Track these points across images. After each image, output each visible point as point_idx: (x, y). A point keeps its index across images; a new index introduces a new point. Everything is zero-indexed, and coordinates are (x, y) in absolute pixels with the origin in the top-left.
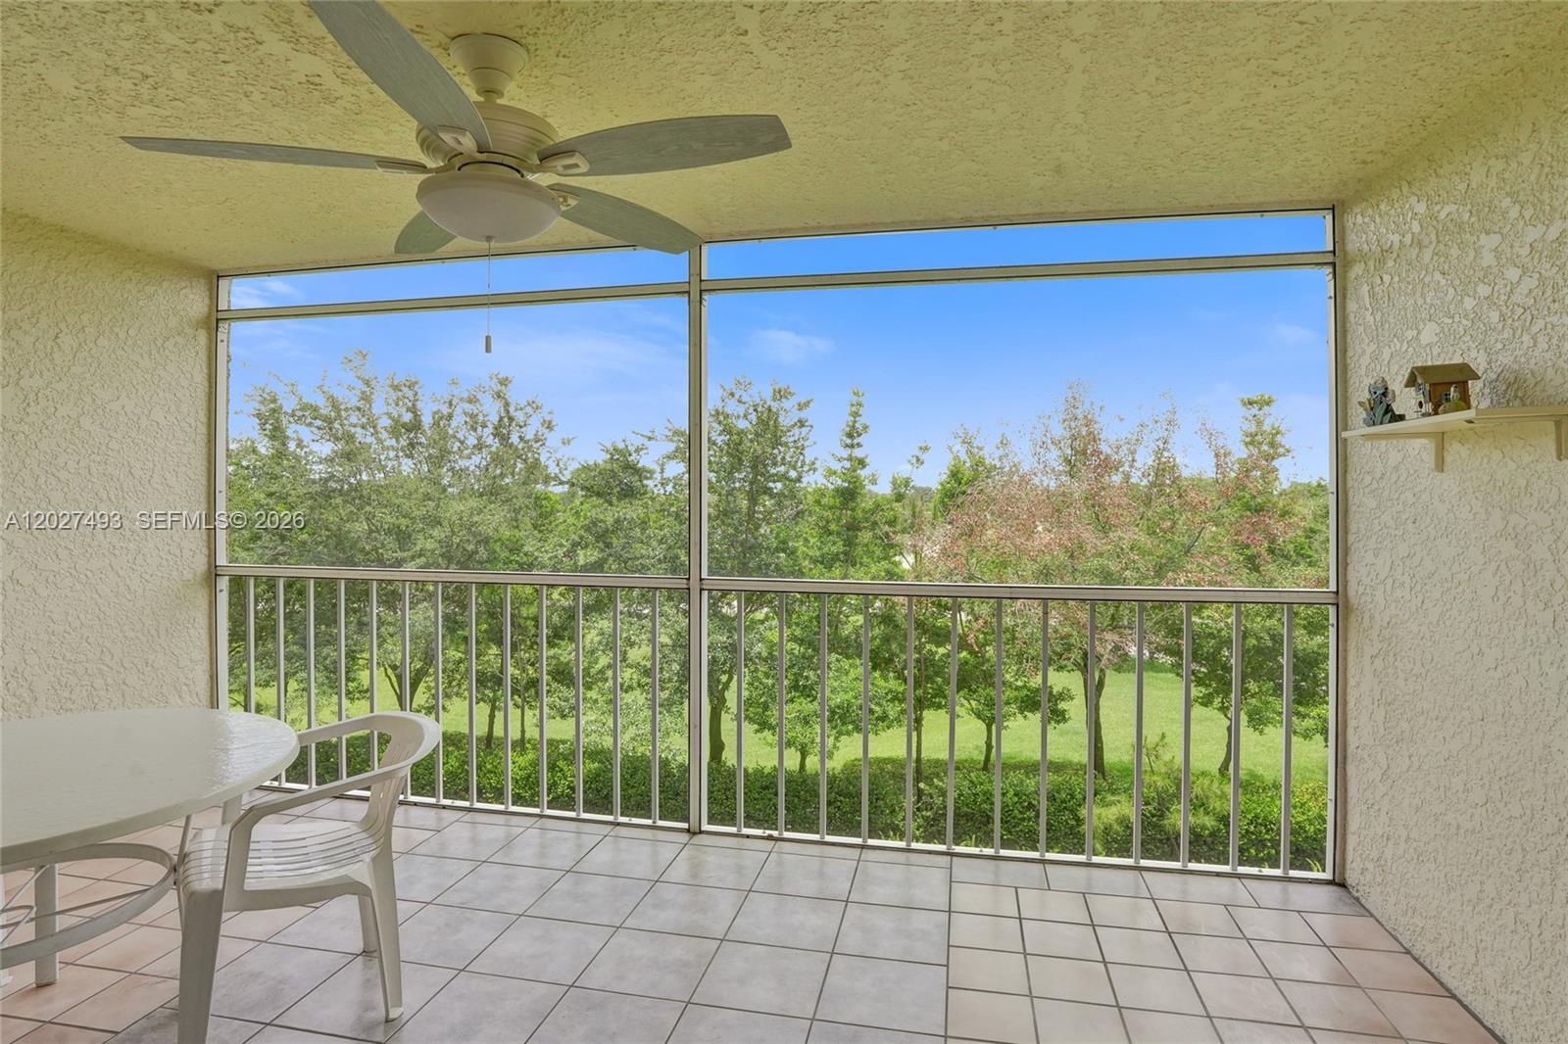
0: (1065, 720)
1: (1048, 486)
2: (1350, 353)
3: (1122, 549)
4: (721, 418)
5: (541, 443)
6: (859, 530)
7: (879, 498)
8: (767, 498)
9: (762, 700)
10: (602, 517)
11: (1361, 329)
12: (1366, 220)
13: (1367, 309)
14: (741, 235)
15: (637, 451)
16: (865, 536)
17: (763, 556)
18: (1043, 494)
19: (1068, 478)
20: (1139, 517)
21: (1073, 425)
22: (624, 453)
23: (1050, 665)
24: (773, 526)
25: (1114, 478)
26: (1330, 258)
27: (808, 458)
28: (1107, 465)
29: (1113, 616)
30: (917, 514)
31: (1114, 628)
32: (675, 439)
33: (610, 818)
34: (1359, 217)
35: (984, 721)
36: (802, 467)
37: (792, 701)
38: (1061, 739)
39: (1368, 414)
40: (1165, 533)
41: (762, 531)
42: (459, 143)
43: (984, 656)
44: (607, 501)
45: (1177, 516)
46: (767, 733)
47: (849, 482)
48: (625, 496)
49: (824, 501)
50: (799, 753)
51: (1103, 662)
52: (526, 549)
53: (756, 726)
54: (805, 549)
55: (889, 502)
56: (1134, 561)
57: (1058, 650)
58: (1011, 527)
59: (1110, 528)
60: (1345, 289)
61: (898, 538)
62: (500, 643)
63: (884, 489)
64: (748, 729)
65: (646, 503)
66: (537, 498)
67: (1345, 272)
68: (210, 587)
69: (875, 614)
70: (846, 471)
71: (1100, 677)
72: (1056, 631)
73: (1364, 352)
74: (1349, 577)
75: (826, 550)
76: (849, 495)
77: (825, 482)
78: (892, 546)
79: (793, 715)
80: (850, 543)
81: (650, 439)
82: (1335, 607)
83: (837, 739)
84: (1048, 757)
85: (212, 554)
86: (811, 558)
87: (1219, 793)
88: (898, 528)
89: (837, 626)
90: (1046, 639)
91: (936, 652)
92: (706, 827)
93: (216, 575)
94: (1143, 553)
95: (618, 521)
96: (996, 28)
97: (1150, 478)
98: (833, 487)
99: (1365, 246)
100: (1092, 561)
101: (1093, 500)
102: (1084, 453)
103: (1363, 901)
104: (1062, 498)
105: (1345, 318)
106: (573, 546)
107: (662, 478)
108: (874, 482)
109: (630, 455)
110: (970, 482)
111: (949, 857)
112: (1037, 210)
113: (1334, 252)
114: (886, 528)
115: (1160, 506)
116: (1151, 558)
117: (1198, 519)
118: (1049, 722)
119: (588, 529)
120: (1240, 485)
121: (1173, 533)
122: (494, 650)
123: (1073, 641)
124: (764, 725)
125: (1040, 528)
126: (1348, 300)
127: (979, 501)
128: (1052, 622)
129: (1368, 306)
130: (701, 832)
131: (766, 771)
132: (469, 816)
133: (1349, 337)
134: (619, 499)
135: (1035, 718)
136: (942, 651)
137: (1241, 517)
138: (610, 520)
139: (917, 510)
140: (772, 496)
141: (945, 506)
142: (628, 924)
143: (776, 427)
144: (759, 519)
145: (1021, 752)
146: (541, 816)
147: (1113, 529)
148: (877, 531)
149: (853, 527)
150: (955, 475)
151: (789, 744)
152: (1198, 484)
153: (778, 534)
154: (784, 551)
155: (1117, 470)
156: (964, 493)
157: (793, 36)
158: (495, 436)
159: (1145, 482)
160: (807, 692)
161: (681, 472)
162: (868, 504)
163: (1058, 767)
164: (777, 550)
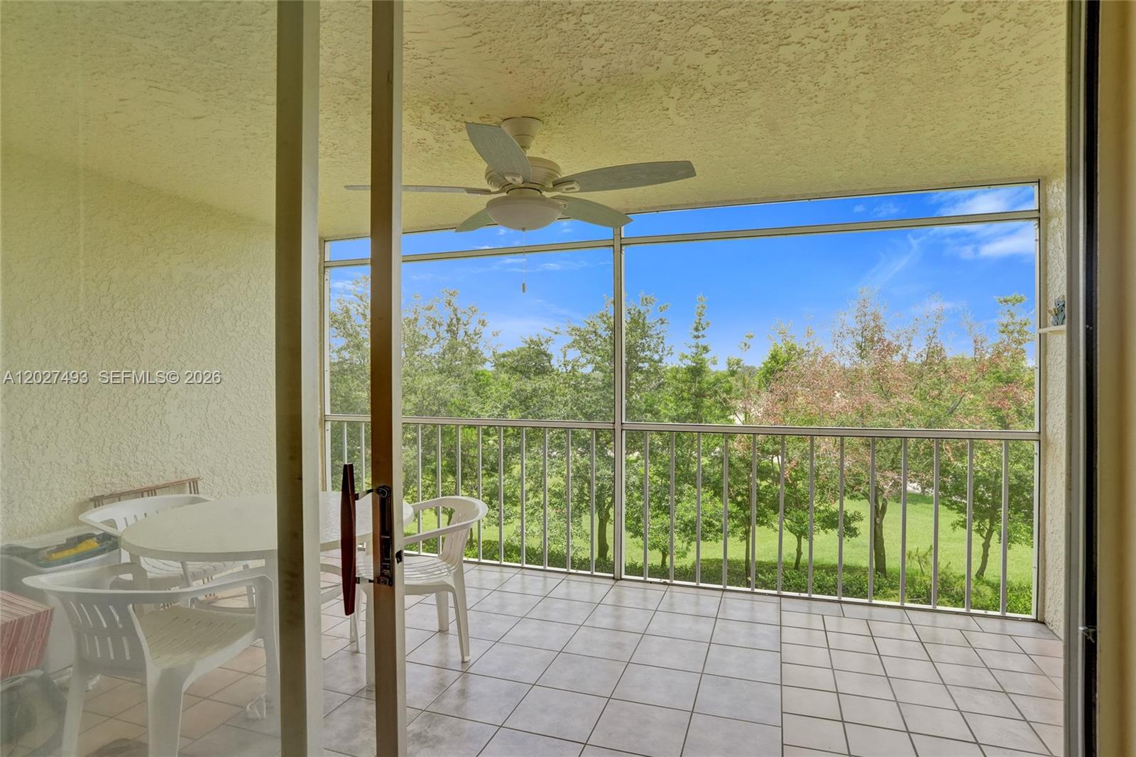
0: (856, 535)
1: (844, 364)
2: (1049, 277)
3: (900, 411)
4: (605, 319)
5: (479, 336)
6: (705, 397)
7: (718, 374)
8: (637, 374)
9: (636, 515)
10: (524, 387)
11: (1056, 261)
12: (1060, 190)
13: (1060, 248)
14: (646, 209)
15: (547, 342)
16: (708, 402)
17: (636, 415)
18: (840, 371)
19: (859, 359)
20: (913, 388)
21: (863, 320)
22: (539, 344)
23: (845, 495)
24: (643, 394)
25: (895, 358)
26: (1036, 215)
27: (667, 345)
28: (890, 349)
29: (893, 459)
30: (747, 386)
31: (894, 469)
32: (573, 333)
33: (565, 570)
34: (1056, 188)
35: (795, 534)
36: (662, 351)
37: (657, 516)
38: (853, 550)
39: (1054, 318)
40: (934, 399)
41: (634, 397)
42: (515, 180)
43: (795, 488)
44: (526, 377)
45: (943, 386)
46: (639, 539)
47: (697, 363)
48: (539, 373)
49: (679, 376)
50: (661, 553)
51: (885, 494)
52: (471, 409)
53: (631, 534)
54: (666, 411)
55: (725, 377)
56: (909, 420)
57: (851, 484)
58: (817, 394)
59: (891, 395)
60: (1046, 234)
61: (733, 402)
62: (454, 473)
63: (722, 368)
64: (626, 535)
65: (553, 378)
66: (477, 375)
67: (1047, 223)
68: (322, 428)
69: (716, 457)
70: (693, 355)
71: (883, 504)
72: (850, 470)
73: (1058, 276)
74: (1047, 423)
75: (680, 411)
76: (696, 371)
77: (680, 363)
78: (728, 408)
79: (657, 527)
80: (697, 406)
81: (556, 333)
82: (1038, 442)
83: (689, 543)
84: (843, 563)
85: (323, 409)
86: (670, 417)
87: (975, 591)
88: (733, 395)
89: (688, 465)
90: (842, 475)
91: (760, 485)
92: (624, 576)
93: (325, 421)
94: (915, 413)
95: (534, 390)
96: (813, 100)
97: (923, 358)
98: (685, 367)
99: (1059, 207)
100: (877, 420)
101: (878, 375)
102: (872, 341)
103: (1056, 632)
104: (854, 373)
105: (1046, 254)
106: (504, 408)
107: (565, 361)
108: (715, 363)
109: (542, 345)
110: (786, 362)
111: (779, 598)
112: (838, 189)
113: (1039, 210)
114: (725, 395)
115: (929, 380)
116: (923, 417)
117: (959, 389)
118: (844, 536)
119: (514, 396)
120: (993, 363)
121: (939, 399)
122: (450, 479)
123: (862, 478)
124: (637, 533)
125: (838, 395)
126: (1048, 242)
127: (792, 376)
128: (846, 464)
129: (1061, 246)
130: (621, 579)
131: (638, 565)
132: (478, 567)
133: (1049, 266)
134: (536, 374)
135: (834, 533)
136: (764, 483)
137: (995, 387)
138: (529, 389)
139: (747, 382)
140: (641, 372)
141: (767, 380)
142: (586, 624)
143: (644, 324)
144: (632, 389)
145: (823, 559)
146: (522, 568)
147: (893, 396)
148: (718, 397)
149: (700, 395)
150: (774, 357)
151: (654, 546)
152: (960, 363)
153: (647, 400)
154: (651, 412)
155: (897, 352)
156: (781, 370)
157: (694, 109)
158: (447, 331)
159: (919, 361)
160: (667, 511)
161: (577, 356)
162: (711, 379)
163: (851, 569)
164: (646, 411)
